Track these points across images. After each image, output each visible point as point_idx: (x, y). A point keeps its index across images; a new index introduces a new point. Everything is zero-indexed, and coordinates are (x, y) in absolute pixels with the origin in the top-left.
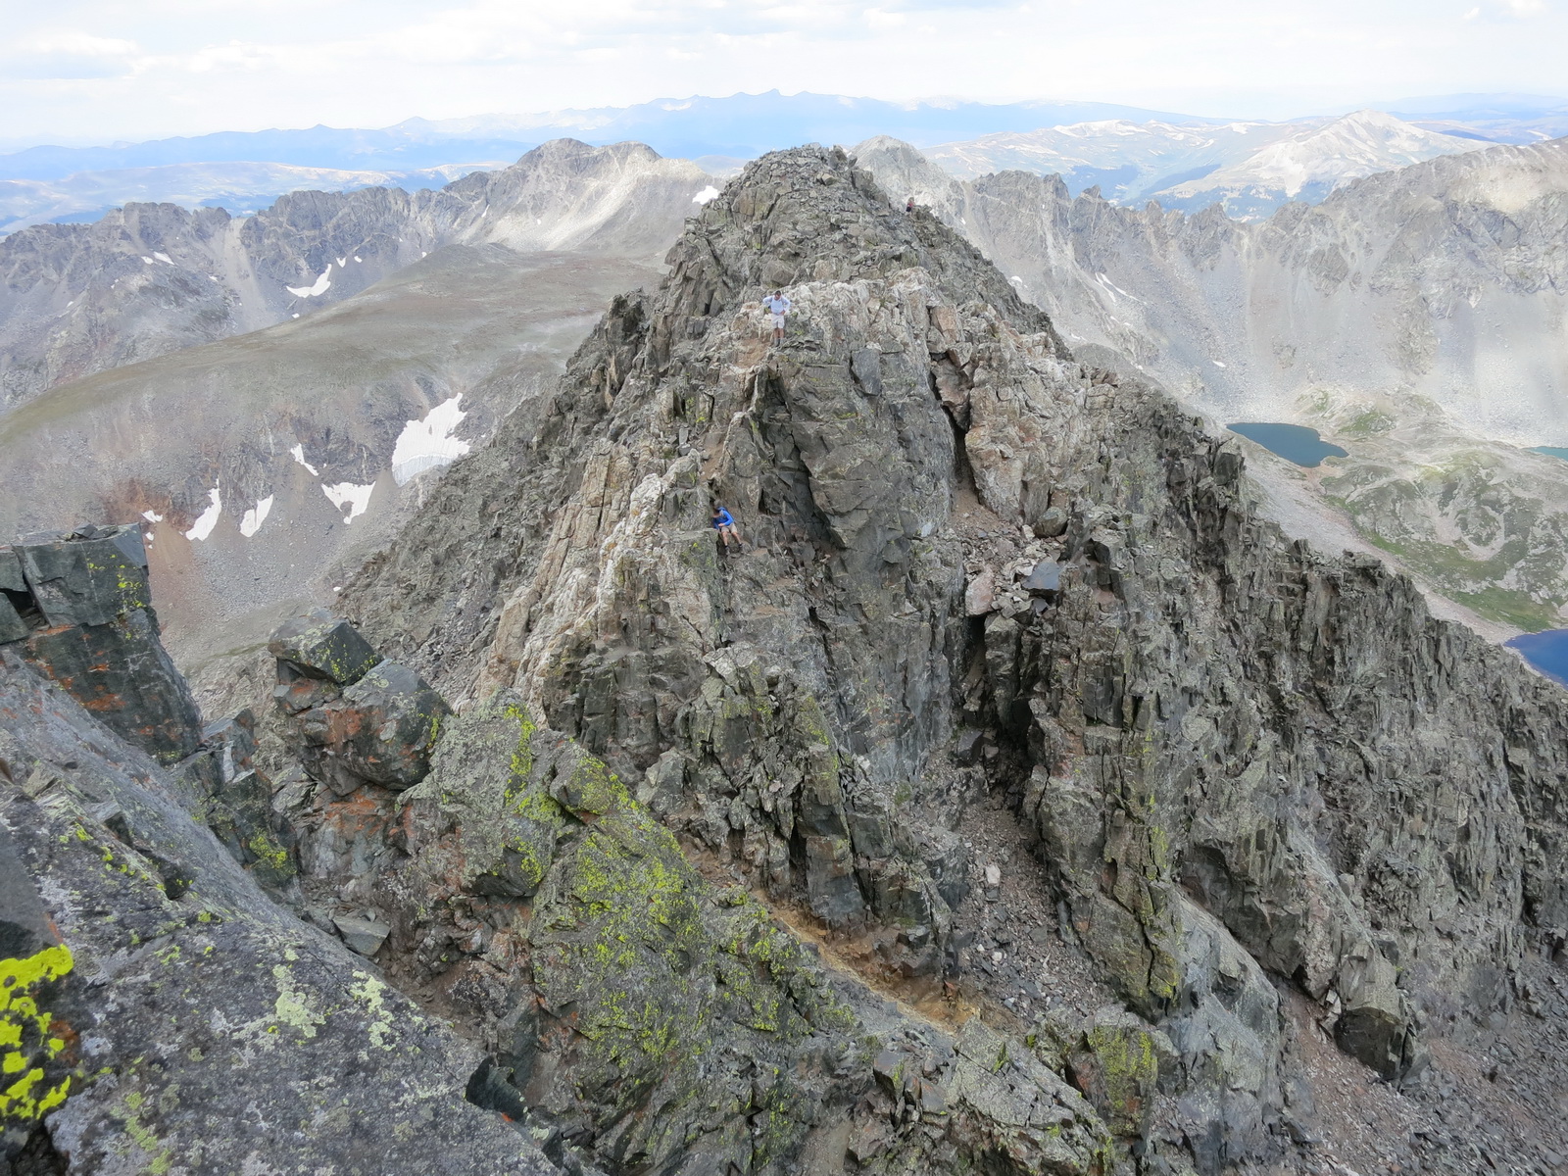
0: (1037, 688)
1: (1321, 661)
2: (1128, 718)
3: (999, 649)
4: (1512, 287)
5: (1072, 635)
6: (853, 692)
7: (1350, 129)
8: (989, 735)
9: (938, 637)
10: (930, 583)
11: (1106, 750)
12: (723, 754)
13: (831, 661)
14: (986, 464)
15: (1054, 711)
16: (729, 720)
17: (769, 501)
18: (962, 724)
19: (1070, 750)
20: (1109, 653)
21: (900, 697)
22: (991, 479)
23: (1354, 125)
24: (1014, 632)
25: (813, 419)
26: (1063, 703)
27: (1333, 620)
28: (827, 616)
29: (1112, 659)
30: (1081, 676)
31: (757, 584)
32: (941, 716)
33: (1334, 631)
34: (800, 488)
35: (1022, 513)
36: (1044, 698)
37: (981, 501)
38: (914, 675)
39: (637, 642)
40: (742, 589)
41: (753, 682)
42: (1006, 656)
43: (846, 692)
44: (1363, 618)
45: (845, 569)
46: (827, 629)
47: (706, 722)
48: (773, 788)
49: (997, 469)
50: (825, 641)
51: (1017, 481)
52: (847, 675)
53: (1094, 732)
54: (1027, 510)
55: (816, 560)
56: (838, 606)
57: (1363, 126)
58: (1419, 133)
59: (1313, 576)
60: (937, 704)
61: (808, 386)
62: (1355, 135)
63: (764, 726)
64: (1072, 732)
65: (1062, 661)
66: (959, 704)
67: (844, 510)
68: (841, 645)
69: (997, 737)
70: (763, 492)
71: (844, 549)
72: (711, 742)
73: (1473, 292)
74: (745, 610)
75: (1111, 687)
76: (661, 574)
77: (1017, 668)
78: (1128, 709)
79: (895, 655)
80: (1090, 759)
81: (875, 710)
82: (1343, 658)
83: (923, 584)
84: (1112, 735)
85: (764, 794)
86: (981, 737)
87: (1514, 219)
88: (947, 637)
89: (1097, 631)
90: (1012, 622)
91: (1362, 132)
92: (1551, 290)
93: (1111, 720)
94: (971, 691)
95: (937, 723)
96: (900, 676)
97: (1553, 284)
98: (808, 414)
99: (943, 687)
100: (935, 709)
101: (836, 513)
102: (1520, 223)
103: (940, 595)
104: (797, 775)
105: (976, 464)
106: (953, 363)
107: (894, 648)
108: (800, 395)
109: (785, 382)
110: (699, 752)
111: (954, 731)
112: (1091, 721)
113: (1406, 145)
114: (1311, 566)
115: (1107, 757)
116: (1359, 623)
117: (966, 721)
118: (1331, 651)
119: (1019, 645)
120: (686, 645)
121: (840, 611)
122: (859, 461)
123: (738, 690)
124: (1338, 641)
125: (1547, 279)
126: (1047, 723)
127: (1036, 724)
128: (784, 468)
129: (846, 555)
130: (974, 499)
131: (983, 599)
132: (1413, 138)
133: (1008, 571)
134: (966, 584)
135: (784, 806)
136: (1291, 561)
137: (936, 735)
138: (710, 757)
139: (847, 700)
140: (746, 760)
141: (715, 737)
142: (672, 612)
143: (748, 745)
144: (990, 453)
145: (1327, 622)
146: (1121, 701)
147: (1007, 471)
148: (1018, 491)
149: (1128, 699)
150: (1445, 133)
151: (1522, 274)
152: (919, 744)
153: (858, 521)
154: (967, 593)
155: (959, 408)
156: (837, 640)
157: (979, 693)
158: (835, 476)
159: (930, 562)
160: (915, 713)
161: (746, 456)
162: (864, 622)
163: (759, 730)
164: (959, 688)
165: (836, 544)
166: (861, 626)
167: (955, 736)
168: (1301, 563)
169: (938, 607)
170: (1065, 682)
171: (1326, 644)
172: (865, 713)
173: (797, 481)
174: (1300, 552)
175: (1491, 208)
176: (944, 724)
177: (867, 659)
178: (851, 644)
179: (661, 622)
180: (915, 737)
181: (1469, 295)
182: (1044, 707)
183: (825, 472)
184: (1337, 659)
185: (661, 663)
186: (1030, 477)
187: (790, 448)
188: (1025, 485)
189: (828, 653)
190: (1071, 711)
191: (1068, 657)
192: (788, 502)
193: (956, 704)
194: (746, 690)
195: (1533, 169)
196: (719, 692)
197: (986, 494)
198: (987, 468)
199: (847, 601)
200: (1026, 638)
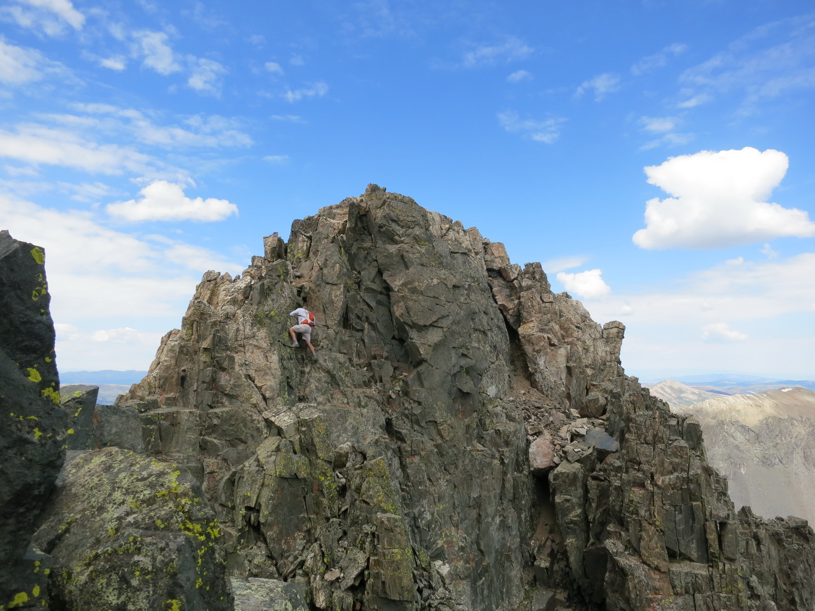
0: (611, 528)
1: (785, 602)
2: (714, 547)
3: (567, 493)
4: (761, 463)
5: (643, 459)
6: (428, 516)
7: (662, 389)
8: (561, 596)
9: (507, 485)
10: (498, 432)
11: (697, 588)
12: (270, 526)
13: (407, 477)
14: (537, 348)
15: (634, 549)
16: (282, 478)
17: (352, 317)
18: (534, 583)
19: (656, 591)
20: (685, 475)
21: (474, 536)
22: (541, 362)
23: (663, 386)
24: (580, 475)
25: (396, 242)
26: (644, 534)
27: (785, 567)
28: (404, 428)
29: (688, 480)
30: (658, 503)
31: (334, 381)
32: (513, 573)
33: (788, 576)
34: (382, 310)
35: (569, 397)
36: (619, 537)
37: (534, 384)
38: (487, 516)
39: (192, 398)
40: (319, 380)
41: (316, 440)
42: (575, 500)
43: (421, 513)
44: (807, 566)
45: (422, 385)
46: (403, 440)
47: (254, 481)
48: (329, 577)
49: (546, 354)
50: (399, 453)
51: (563, 365)
52: (424, 494)
53: (680, 568)
54: (573, 394)
55: (394, 378)
56: (415, 421)
57: (668, 387)
58: (696, 391)
59: (762, 533)
60: (508, 558)
61: (392, 214)
62: (665, 391)
63: (325, 501)
64: (657, 569)
65: (635, 489)
66: (529, 562)
67: (422, 323)
68: (416, 459)
69: (569, 598)
70: (347, 307)
71: (421, 362)
72: (256, 509)
73: (742, 466)
74: (320, 399)
75: (692, 514)
76: (231, 327)
77: (585, 515)
78: (712, 537)
79: (469, 487)
80: (680, 601)
81: (450, 543)
82: (801, 599)
83: (491, 431)
84: (701, 570)
85: (317, 582)
86: (553, 597)
87: (753, 429)
88: (515, 487)
89: (669, 451)
90: (577, 465)
91: (668, 390)
92: (781, 465)
93: (694, 554)
94: (541, 547)
95: (510, 580)
96: (474, 513)
97: (781, 462)
98: (391, 238)
99: (513, 542)
100: (507, 564)
101: (414, 326)
102: (757, 432)
103: (507, 443)
104: (361, 558)
105: (528, 349)
106: (504, 279)
107: (468, 479)
108: (384, 222)
109: (373, 212)
110: (240, 522)
111: (526, 592)
112: (673, 556)
113: (691, 396)
114: (757, 526)
115: (698, 596)
116: (805, 571)
117: (539, 579)
118: (791, 593)
119: (586, 491)
120: (247, 406)
121: (416, 427)
122: (435, 281)
123: (297, 447)
124: (793, 584)
125: (777, 460)
126: (627, 561)
127: (615, 563)
128: (368, 290)
129: (422, 368)
130: (527, 383)
131: (545, 455)
132: (693, 393)
133: (564, 432)
134: (528, 443)
135: (342, 600)
136: (742, 524)
137: (509, 592)
138: (254, 530)
139: (422, 523)
140: (300, 543)
141: (263, 501)
142: (237, 368)
143: (303, 520)
144: (540, 339)
145: (781, 570)
146: (704, 531)
147: (554, 357)
148: (564, 376)
149: (711, 525)
150: (708, 391)
151: (764, 457)
152: (493, 599)
153: (434, 336)
154: (531, 450)
155: (511, 312)
156: (414, 453)
157: (547, 551)
158: (414, 291)
159: (497, 415)
160: (489, 560)
161: (333, 267)
162: (440, 441)
163: (318, 504)
164: (528, 545)
165: (413, 359)
166: (437, 446)
167: (527, 597)
168: (749, 524)
169: (507, 454)
170: (642, 512)
171: (785, 587)
172: (440, 543)
173: (379, 303)
174: (747, 516)
175: (741, 424)
176: (517, 581)
177: (442, 482)
178: (426, 460)
179: (224, 379)
180: (489, 587)
181: (740, 467)
182: (621, 547)
183: (404, 285)
184: (797, 599)
185: (215, 421)
186: (571, 364)
187: (374, 272)
188: (569, 369)
189: (403, 467)
190: (653, 544)
191: (642, 485)
192: (371, 324)
193: (526, 563)
194: (308, 449)
195: (756, 406)
196: (274, 447)
197: (538, 377)
198: (538, 352)
199: (424, 415)
200: (592, 483)
